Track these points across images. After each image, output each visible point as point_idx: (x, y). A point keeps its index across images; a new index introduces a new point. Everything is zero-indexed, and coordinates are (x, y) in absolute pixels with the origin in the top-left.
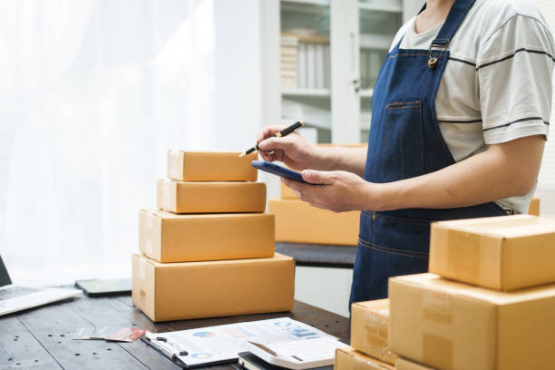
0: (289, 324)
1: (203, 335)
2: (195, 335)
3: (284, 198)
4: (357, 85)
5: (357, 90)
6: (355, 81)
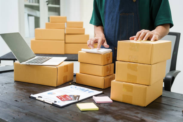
0: (76, 87)
1: (51, 94)
3: (36, 39)
4: (47, 3)
5: (48, 4)
6: (47, 2)
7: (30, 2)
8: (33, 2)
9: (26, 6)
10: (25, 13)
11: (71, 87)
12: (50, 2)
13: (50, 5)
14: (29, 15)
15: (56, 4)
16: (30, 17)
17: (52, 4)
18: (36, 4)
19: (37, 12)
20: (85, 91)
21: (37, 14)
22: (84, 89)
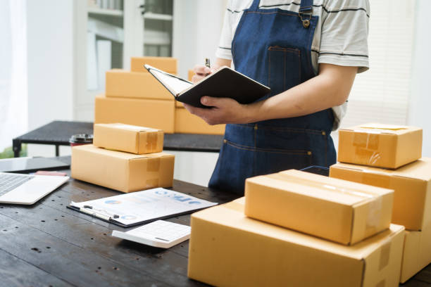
0: (166, 193)
1: (113, 202)
2: (106, 202)
3: (108, 96)
4: (143, 9)
5: (143, 13)
6: (142, 6)
7: (102, 6)
8: (108, 8)
9: (92, 16)
10: (89, 31)
11: (157, 193)
12: (151, 8)
13: (150, 15)
14: (98, 38)
15: (164, 12)
16: (101, 43)
17: (155, 12)
18: (117, 13)
19: (119, 30)
20: (183, 201)
21: (117, 34)
22: (181, 197)
